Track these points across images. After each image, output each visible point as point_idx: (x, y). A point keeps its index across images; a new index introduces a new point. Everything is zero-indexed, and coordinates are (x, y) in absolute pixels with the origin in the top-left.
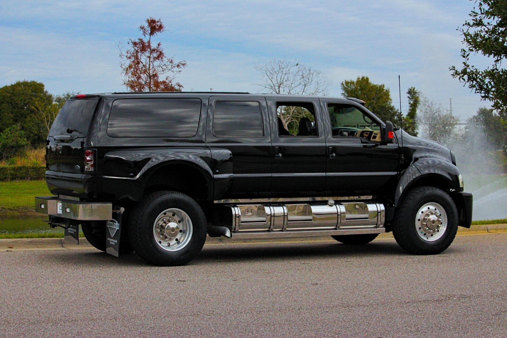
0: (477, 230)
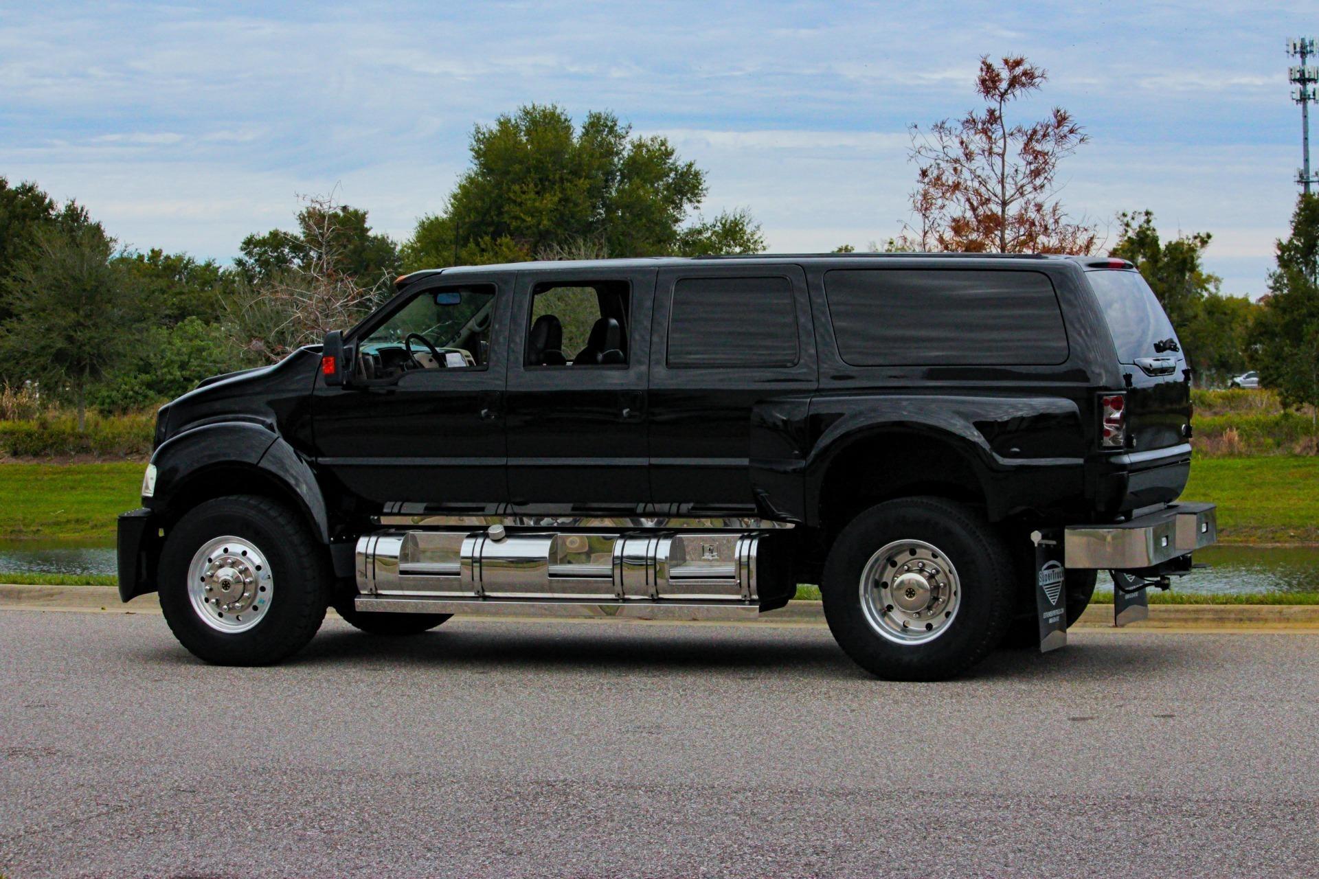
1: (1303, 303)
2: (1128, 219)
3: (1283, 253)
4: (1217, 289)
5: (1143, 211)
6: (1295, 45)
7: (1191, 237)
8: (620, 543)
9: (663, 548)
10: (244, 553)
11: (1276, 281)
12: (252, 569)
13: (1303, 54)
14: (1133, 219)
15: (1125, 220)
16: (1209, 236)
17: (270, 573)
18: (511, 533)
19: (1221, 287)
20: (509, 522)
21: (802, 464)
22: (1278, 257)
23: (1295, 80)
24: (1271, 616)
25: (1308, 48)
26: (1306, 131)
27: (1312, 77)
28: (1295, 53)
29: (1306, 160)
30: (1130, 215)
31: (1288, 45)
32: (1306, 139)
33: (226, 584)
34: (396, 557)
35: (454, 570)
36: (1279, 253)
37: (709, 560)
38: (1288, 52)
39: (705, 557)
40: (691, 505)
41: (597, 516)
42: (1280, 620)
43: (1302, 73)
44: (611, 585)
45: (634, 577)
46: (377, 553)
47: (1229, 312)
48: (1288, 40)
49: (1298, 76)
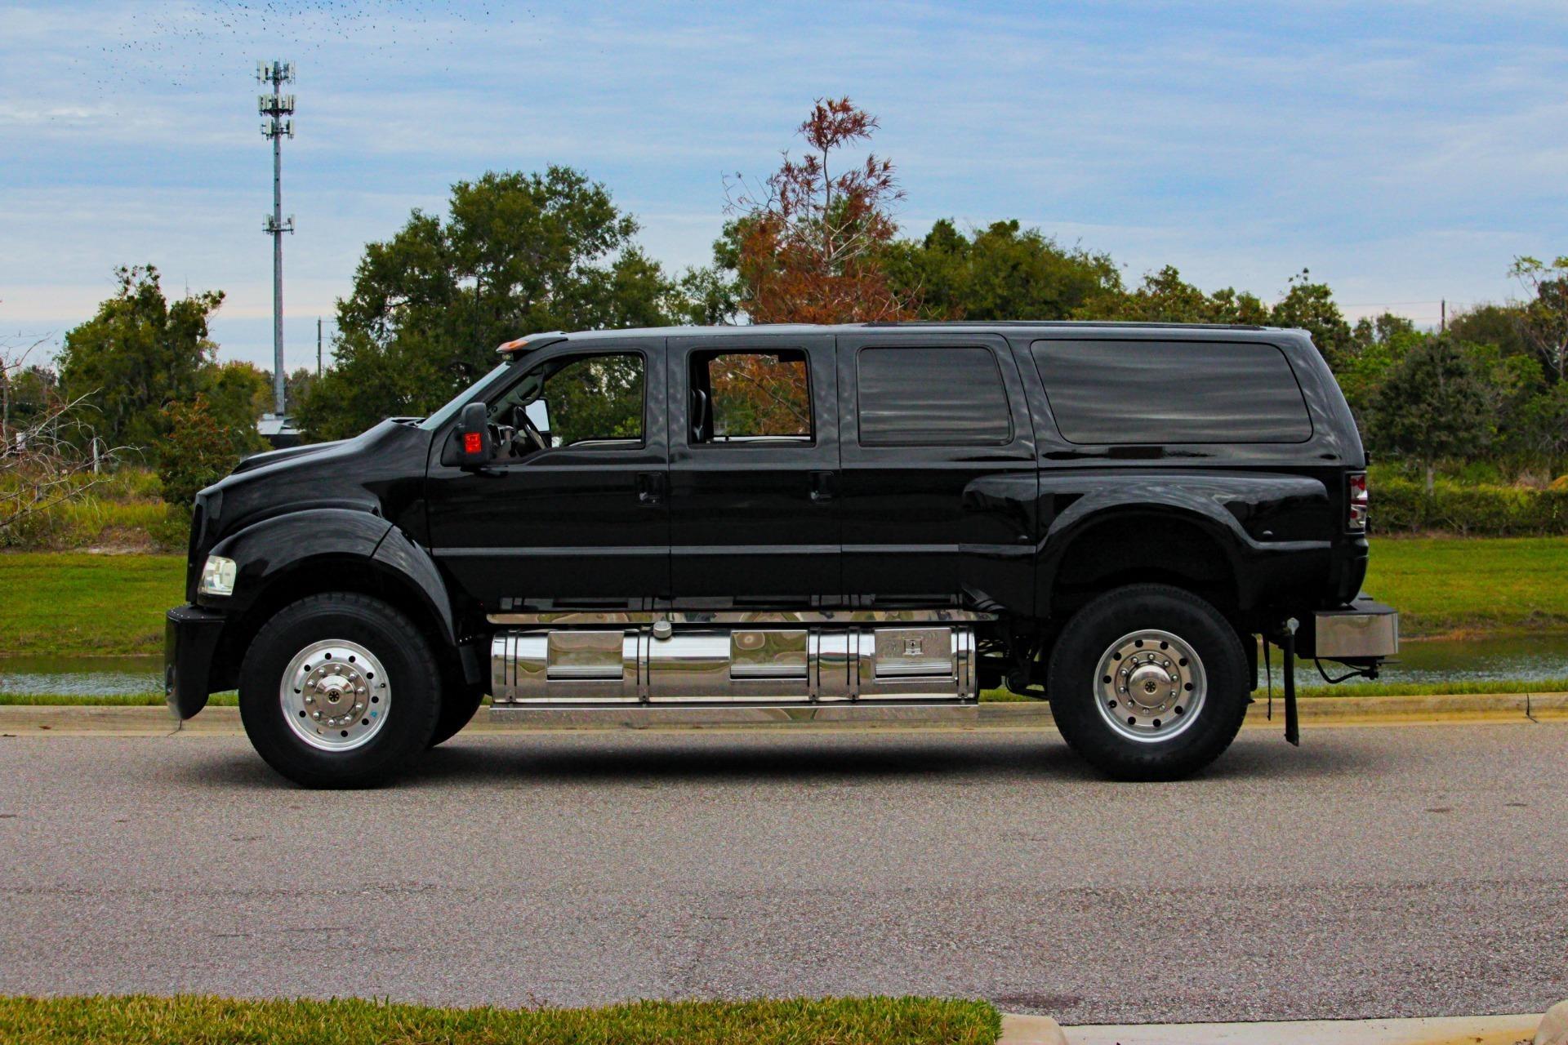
0: (1490, 708)
1: (373, 374)
2: (129, 274)
3: (345, 315)
4: (213, 356)
5: (145, 265)
6: (267, 70)
7: (200, 296)
8: (813, 639)
9: (866, 645)
10: (352, 659)
11: (341, 348)
12: (363, 678)
13: (276, 81)
14: (134, 275)
15: (125, 276)
16: (222, 295)
17: (386, 680)
18: (678, 630)
19: (218, 355)
20: (679, 618)
21: (1033, 550)
22: (339, 319)
23: (265, 111)
24: (1348, 708)
25: (283, 74)
26: (277, 170)
27: (287, 107)
28: (267, 79)
29: (277, 205)
30: (130, 271)
31: (258, 70)
32: (277, 180)
33: (334, 695)
34: (543, 660)
35: (616, 674)
36: (340, 314)
37: (910, 656)
38: (259, 78)
39: (906, 653)
40: (873, 597)
41: (766, 611)
42: (1358, 714)
43: (275, 102)
44: (806, 686)
45: (834, 677)
46: (519, 655)
47: (247, 383)
48: (258, 63)
49: (270, 106)
